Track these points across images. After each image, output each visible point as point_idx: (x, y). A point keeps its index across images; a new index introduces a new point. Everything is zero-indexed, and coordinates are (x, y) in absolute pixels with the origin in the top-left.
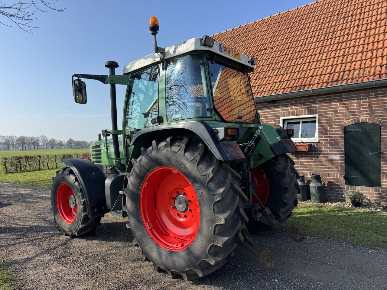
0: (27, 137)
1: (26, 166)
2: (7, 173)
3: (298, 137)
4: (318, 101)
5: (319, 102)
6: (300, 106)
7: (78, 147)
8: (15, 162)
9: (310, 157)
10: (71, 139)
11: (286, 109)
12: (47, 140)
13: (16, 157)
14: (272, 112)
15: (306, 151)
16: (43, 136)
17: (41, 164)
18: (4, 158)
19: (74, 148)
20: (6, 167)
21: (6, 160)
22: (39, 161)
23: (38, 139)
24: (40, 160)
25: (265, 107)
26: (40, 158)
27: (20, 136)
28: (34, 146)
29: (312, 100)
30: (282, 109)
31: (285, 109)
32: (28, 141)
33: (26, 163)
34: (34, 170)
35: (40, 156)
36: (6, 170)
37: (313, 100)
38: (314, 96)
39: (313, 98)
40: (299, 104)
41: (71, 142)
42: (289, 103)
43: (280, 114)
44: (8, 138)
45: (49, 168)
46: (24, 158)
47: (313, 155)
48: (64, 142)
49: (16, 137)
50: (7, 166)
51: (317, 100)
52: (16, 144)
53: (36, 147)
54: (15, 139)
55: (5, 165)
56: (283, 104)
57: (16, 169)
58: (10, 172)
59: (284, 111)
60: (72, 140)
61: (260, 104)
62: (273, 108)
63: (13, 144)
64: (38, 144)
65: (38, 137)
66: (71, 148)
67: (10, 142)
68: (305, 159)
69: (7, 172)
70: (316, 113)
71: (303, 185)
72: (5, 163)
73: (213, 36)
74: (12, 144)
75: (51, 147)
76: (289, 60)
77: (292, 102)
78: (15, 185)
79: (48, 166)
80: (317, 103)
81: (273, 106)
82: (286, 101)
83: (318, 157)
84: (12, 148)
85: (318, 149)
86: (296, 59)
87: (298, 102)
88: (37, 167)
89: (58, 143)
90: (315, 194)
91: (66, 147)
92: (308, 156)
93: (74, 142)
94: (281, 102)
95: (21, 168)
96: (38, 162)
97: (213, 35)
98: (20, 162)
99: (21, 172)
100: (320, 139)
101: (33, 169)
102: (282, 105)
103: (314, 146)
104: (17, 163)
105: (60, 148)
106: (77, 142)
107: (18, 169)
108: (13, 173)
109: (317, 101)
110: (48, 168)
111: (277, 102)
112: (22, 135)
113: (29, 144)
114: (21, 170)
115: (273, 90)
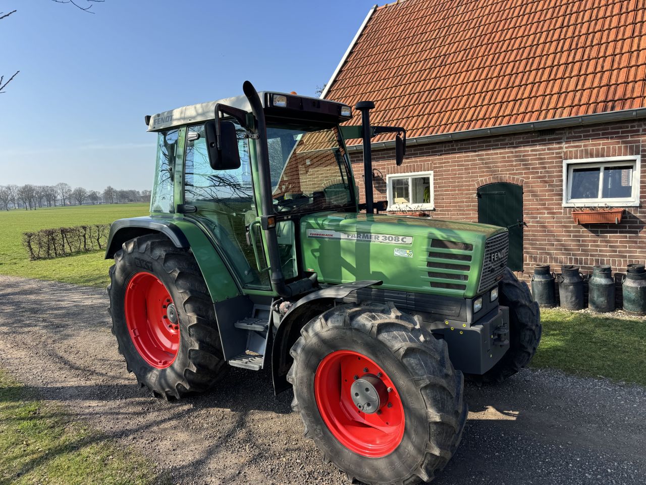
0: (35, 186)
1: (63, 246)
2: (35, 260)
3: (597, 197)
4: (643, 131)
5: (644, 133)
6: (605, 139)
7: (122, 200)
8: (45, 240)
9: (621, 232)
10: (110, 187)
11: (575, 144)
12: (70, 190)
13: (46, 231)
14: (547, 151)
15: (616, 223)
16: (63, 184)
17: (88, 241)
18: (26, 234)
19: (117, 203)
20: (31, 250)
21: (30, 237)
22: (84, 236)
23: (55, 189)
24: (85, 234)
25: (533, 142)
26: (85, 231)
27: (24, 185)
28: (50, 202)
29: (629, 129)
30: (567, 145)
31: (572, 145)
32: (37, 193)
33: (63, 240)
34: (78, 253)
35: (84, 228)
36: (32, 254)
37: (631, 128)
38: (633, 121)
39: (632, 124)
40: (601, 137)
41: (112, 194)
42: (582, 135)
43: (562, 155)
44: (4, 189)
45: (102, 247)
46: (60, 232)
47: (627, 229)
48: (99, 193)
49: (17, 187)
50: (32, 247)
51: (641, 129)
52: (18, 199)
53: (51, 202)
54: (16, 191)
55: (29, 246)
56: (570, 135)
57: (48, 252)
58: (39, 258)
59: (572, 150)
60: (112, 189)
61: (522, 136)
62: (550, 143)
63: (13, 200)
64: (55, 197)
65: (54, 185)
66: (111, 204)
67: (8, 196)
68: (630, 237)
69: (34, 258)
70: (637, 153)
71: (609, 285)
72: (29, 242)
73: (398, 4)
74: (11, 200)
75: (77, 202)
76: (570, 50)
77: (589, 131)
78: (62, 285)
79: (99, 244)
80: (639, 135)
81: (549, 140)
82: (576, 130)
83: (636, 233)
84: (11, 205)
85: (638, 219)
86: (584, 48)
87: (601, 132)
88: (82, 246)
89: (89, 196)
90: (634, 300)
91: (102, 201)
92: (617, 231)
93: (115, 192)
94: (565, 133)
95: (55, 249)
96: (83, 238)
97: (396, 3)
98: (53, 239)
99: (56, 257)
100: (643, 200)
101: (76, 250)
102: (568, 138)
103: (629, 213)
104: (49, 241)
105: (94, 204)
106: (120, 192)
107: (50, 252)
108: (45, 259)
109: (641, 131)
110: (100, 248)
111: (557, 132)
112: (27, 184)
113: (41, 198)
114: (56, 253)
115: (548, 110)
